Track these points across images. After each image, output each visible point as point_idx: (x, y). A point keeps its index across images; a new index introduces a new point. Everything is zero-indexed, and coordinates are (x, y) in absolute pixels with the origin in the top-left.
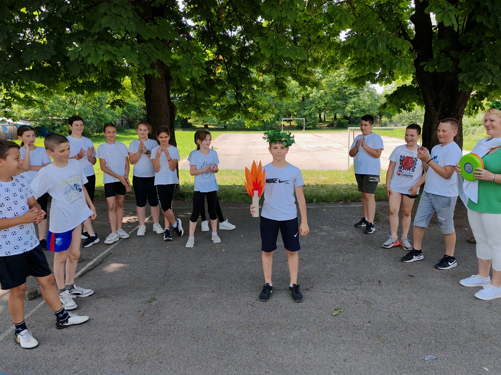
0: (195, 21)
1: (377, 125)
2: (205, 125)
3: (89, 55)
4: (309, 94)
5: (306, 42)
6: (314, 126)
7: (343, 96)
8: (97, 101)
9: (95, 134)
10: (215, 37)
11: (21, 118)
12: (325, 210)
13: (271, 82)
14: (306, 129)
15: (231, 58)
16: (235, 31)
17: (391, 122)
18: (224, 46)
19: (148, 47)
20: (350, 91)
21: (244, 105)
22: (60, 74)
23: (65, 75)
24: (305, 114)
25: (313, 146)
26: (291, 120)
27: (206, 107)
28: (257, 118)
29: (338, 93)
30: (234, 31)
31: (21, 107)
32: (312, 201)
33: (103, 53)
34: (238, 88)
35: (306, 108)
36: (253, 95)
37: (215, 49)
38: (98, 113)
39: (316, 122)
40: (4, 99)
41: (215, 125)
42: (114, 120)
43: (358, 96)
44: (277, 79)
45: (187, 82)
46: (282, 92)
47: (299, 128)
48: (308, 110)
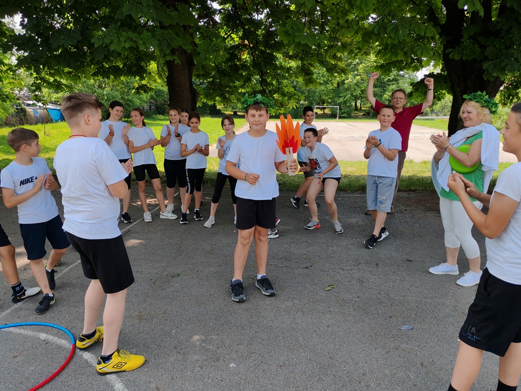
0: (221, 4)
2: (234, 112)
3: (112, 42)
4: (344, 80)
5: (334, 26)
6: (349, 115)
7: (381, 83)
8: (125, 85)
10: (240, 20)
11: (51, 102)
13: (298, 67)
14: (340, 117)
15: (257, 43)
16: (262, 14)
18: (249, 29)
19: (168, 34)
20: (388, 78)
21: (269, 91)
22: (86, 59)
23: (90, 60)
24: (339, 101)
25: (345, 136)
26: (325, 108)
27: (231, 93)
28: (282, 105)
30: (260, 14)
31: (51, 91)
33: (125, 40)
34: (262, 74)
35: (341, 95)
36: (279, 82)
37: (240, 34)
38: (126, 97)
39: (350, 110)
40: (34, 82)
42: (142, 105)
43: (398, 83)
44: (303, 65)
45: (212, 67)
46: (309, 79)
47: (333, 116)
48: (343, 98)
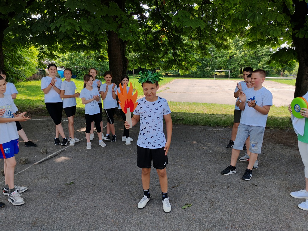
1: (281, 76)
4: (234, 55)
6: (237, 76)
7: (257, 56)
9: (101, 77)
12: (215, 132)
13: (197, 45)
14: (231, 77)
17: (291, 74)
20: (262, 53)
21: (179, 60)
24: (231, 68)
25: (233, 89)
26: (222, 72)
28: (187, 69)
29: (254, 55)
32: (211, 125)
33: (68, 24)
34: (175, 49)
35: (232, 64)
36: (185, 54)
37: (161, 24)
39: (237, 73)
40: (39, 54)
41: (172, 74)
44: (201, 44)
46: (204, 52)
47: (226, 77)
48: (233, 66)
